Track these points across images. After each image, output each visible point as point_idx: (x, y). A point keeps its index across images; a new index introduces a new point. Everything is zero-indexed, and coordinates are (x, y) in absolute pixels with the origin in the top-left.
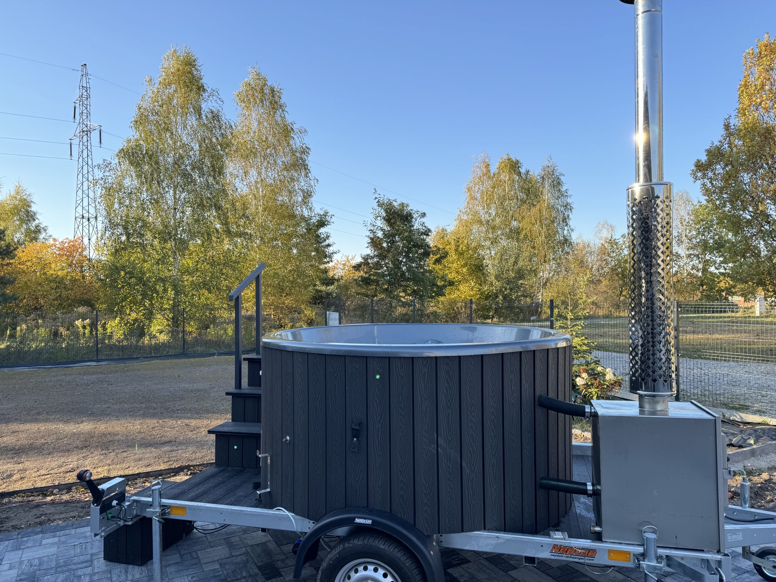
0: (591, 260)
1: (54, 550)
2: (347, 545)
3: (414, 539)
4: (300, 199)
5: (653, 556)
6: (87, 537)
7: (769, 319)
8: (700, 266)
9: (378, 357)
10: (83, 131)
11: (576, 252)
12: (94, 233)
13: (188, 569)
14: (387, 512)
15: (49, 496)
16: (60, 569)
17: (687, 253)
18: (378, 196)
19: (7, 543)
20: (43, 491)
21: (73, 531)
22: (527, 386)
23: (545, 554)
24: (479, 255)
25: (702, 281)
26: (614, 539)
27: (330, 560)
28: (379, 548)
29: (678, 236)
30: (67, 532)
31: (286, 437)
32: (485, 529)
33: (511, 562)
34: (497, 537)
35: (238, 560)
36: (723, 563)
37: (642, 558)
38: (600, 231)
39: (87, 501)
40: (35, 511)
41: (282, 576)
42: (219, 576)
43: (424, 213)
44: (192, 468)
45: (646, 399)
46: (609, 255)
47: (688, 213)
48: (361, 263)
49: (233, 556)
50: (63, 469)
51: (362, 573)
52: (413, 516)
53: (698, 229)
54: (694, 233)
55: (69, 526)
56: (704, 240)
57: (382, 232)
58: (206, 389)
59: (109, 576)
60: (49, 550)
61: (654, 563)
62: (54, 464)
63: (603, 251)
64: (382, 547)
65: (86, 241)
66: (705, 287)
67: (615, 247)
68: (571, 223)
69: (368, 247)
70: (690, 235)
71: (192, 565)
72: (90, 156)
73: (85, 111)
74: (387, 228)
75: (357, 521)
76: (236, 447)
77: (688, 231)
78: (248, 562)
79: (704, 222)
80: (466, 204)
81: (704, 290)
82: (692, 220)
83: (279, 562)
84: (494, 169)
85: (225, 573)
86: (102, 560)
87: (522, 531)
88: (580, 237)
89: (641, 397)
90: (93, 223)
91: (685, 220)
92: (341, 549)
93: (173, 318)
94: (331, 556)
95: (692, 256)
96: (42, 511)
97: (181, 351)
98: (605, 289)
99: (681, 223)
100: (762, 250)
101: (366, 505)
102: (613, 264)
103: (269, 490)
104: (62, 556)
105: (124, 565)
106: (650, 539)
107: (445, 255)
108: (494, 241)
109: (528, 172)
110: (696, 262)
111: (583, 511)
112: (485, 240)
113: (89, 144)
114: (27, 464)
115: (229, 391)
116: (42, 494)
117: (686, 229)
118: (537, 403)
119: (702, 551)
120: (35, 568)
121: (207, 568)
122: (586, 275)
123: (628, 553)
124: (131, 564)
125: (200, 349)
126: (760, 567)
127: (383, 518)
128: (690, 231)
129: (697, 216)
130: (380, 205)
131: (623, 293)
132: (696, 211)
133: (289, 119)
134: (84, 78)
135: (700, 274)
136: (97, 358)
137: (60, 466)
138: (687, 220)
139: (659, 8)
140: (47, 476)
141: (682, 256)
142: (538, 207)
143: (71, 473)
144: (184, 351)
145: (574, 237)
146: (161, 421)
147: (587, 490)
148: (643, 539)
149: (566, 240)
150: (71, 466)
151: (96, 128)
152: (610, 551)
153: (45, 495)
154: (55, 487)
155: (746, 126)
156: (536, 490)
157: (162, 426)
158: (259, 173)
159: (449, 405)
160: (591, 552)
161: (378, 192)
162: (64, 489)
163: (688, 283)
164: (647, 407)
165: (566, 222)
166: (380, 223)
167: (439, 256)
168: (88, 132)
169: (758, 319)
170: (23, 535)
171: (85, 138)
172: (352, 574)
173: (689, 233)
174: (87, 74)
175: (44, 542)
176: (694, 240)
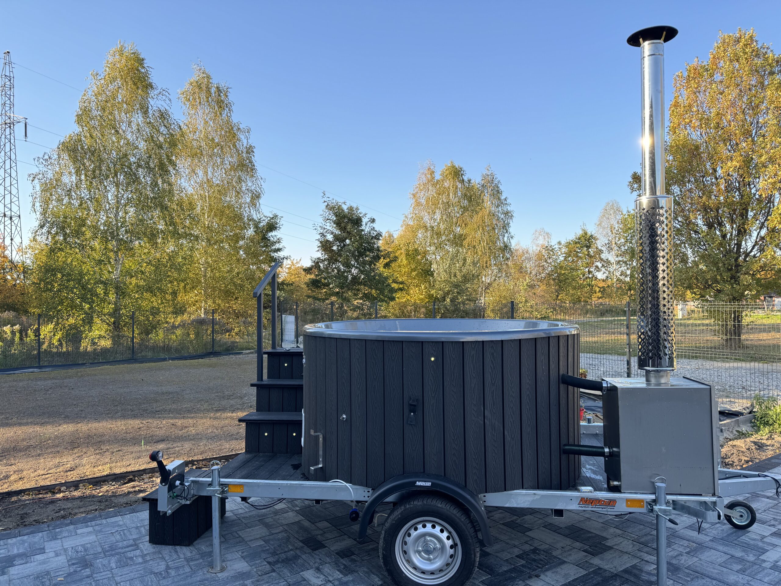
0: (529, 265)
1: (93, 538)
2: (408, 506)
3: (468, 497)
4: (248, 200)
5: (663, 502)
6: (121, 526)
7: (691, 322)
8: (629, 272)
9: (432, 342)
10: (6, 123)
11: (515, 258)
12: (17, 232)
13: (235, 546)
14: (442, 476)
15: (57, 493)
16: (108, 553)
17: (617, 259)
18: (326, 199)
19: (40, 534)
20: (51, 489)
21: (104, 521)
22: (553, 366)
23: (574, 506)
24: (427, 260)
25: (630, 286)
26: (631, 490)
27: (393, 520)
28: (437, 507)
29: (609, 243)
30: (98, 522)
31: (342, 415)
32: (523, 488)
33: (526, 526)
34: (535, 494)
35: (280, 536)
36: (717, 503)
37: (653, 504)
38: (537, 239)
39: (102, 496)
40: (51, 507)
41: (326, 547)
42: (267, 550)
43: (374, 219)
44: (196, 463)
45: (652, 374)
46: (546, 261)
47: (618, 222)
48: (312, 266)
49: (273, 534)
50: (61, 469)
51: (421, 530)
52: (464, 479)
53: (627, 237)
54: (623, 240)
55: (97, 518)
56: (631, 247)
57: (332, 236)
58: (177, 392)
59: (161, 556)
60: (88, 538)
61: (664, 507)
62: (50, 464)
63: (540, 257)
64: (439, 505)
65: (8, 242)
66: (632, 292)
67: (551, 253)
68: (511, 230)
69: (318, 251)
70: (619, 242)
71: (237, 543)
72: (14, 150)
73: (8, 102)
74: (338, 232)
75: (418, 483)
76: (266, 434)
77: (617, 239)
78: (289, 538)
79: (632, 231)
80: (411, 209)
81: (631, 295)
82: (621, 229)
83: (319, 536)
84: (438, 177)
85: (272, 547)
86: (147, 544)
87: (550, 488)
88: (518, 244)
89: (648, 372)
90: (16, 222)
91: (615, 228)
92: (402, 510)
93: (114, 323)
94: (394, 517)
95: (621, 263)
96: (59, 506)
97: (130, 356)
98: (542, 293)
99: (611, 231)
100: (689, 256)
101: (423, 471)
102: (550, 269)
103: (321, 466)
104: (105, 543)
105: (171, 547)
106: (660, 487)
107: (395, 259)
108: (439, 247)
109: (469, 181)
110: (624, 268)
111: (592, 474)
112: (430, 245)
113: (12, 138)
114: (20, 466)
115: (252, 382)
116: (50, 492)
117: (615, 237)
118: (560, 380)
119: (701, 495)
120: (83, 553)
121: (254, 545)
122: (525, 280)
123: (641, 501)
124: (178, 545)
125: (150, 354)
126: (730, 517)
127: (440, 480)
128: (619, 239)
129: (626, 225)
130: (330, 208)
131: (559, 298)
132: (625, 220)
133: (235, 119)
134: (7, 66)
135: (628, 279)
136: (39, 364)
137: (57, 466)
138: (617, 229)
139: (661, 53)
140: (47, 476)
141: (612, 262)
142: (480, 214)
143: (72, 472)
144: (133, 357)
145: (513, 244)
146: (144, 422)
147: (604, 452)
148: (655, 488)
149: (506, 246)
150: (69, 465)
151: (21, 120)
152: (628, 500)
153: (54, 493)
154: (61, 484)
155: (678, 143)
156: (560, 455)
157: (148, 427)
158: (206, 173)
159: (493, 382)
160: (611, 503)
161: (327, 195)
162: (71, 487)
163: (618, 288)
164: (653, 380)
165: (506, 229)
166: (330, 227)
167: (388, 260)
168: (11, 125)
169: (682, 321)
170: (54, 527)
171: (8, 130)
172: (412, 531)
173: (618, 241)
174: (10, 63)
175: (79, 531)
176: (622, 247)
